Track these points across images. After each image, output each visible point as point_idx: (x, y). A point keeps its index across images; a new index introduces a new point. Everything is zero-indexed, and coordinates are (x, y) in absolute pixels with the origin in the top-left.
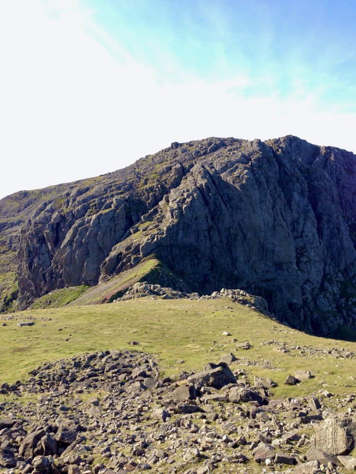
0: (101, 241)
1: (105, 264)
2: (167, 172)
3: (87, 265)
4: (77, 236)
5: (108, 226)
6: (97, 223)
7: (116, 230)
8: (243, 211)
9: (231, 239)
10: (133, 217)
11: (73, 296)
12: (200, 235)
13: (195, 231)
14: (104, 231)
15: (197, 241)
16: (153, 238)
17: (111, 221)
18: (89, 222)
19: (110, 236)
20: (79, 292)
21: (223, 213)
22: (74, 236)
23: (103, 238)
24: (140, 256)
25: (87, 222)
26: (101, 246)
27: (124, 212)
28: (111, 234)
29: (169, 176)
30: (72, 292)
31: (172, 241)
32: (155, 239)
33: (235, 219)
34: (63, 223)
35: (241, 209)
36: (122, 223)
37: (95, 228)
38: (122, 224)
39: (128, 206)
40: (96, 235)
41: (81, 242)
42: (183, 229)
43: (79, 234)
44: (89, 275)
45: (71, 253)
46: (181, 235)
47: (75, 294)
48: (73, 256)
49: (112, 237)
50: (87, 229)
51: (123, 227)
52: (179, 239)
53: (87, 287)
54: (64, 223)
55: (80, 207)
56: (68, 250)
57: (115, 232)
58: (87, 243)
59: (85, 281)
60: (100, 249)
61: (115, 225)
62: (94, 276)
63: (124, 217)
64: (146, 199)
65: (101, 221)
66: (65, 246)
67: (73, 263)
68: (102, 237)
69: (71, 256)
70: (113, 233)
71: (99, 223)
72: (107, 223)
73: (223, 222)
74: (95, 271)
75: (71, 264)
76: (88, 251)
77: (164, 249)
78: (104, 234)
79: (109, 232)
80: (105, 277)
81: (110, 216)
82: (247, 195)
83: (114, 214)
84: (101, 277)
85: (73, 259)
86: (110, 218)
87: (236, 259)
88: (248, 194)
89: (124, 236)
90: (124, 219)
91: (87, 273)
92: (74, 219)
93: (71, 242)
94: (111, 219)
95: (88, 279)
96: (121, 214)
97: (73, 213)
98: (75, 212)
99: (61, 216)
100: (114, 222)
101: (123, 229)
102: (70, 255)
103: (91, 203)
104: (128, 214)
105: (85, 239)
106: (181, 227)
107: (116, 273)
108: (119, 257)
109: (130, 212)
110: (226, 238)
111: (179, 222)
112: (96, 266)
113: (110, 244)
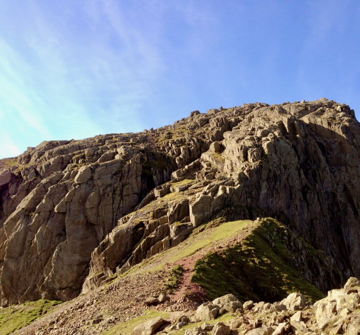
0: (94, 211)
1: (104, 245)
2: (202, 126)
3: (58, 256)
4: (44, 201)
5: (110, 185)
6: (89, 178)
7: (124, 193)
8: (349, 169)
9: (339, 210)
10: (155, 177)
11: (18, 322)
12: (293, 196)
13: (285, 186)
14: (101, 192)
15: (289, 207)
16: (216, 191)
17: (115, 177)
18: (70, 177)
19: (112, 202)
20: (34, 313)
21: (322, 166)
22: (36, 200)
23: (99, 204)
24: (189, 224)
25: (68, 177)
26: (92, 218)
27: (140, 166)
28: (113, 199)
29: (207, 129)
30: (17, 314)
31: (249, 200)
32: (220, 193)
33: (338, 179)
34: (15, 185)
35: (346, 165)
36: (134, 183)
37: (83, 186)
38: (135, 186)
39: (146, 158)
40: (84, 200)
41: (51, 211)
42: (268, 179)
43: (49, 196)
44: (61, 276)
45: (26, 234)
46: (264, 191)
47: (24, 318)
48: (29, 238)
49: (116, 205)
50: (66, 188)
51: (136, 190)
52: (261, 197)
53: (53, 302)
54: (17, 186)
55: (52, 160)
56: (20, 226)
57: (122, 198)
58: (64, 214)
59: (49, 292)
60: (89, 225)
61: (123, 186)
62: (70, 278)
63: (140, 174)
64: (173, 154)
65: (96, 176)
66: (15, 220)
67: (28, 253)
68: (96, 203)
69: (25, 239)
70: (118, 198)
71: (92, 179)
72: (108, 181)
73: (322, 182)
74: (75, 268)
75: (21, 254)
76: (64, 230)
77: (238, 212)
78: (101, 197)
79: (110, 194)
80: (100, 276)
81: (115, 170)
82: (353, 144)
83: (122, 166)
84: (88, 279)
85: (27, 244)
86: (114, 172)
87: (349, 247)
88: (355, 141)
89: (142, 202)
90: (139, 178)
91: (56, 271)
92: (39, 179)
93: (27, 213)
94: (115, 174)
95: (57, 286)
96: (135, 168)
97: (38, 169)
98: (41, 168)
99: (13, 175)
100: (121, 180)
101: (137, 194)
102: (22, 237)
103: (74, 155)
104: (147, 171)
105: (61, 206)
106: (264, 176)
107: (131, 262)
108: (138, 231)
109: (149, 168)
110: (329, 209)
111: (261, 166)
112: (77, 258)
113: (110, 216)
